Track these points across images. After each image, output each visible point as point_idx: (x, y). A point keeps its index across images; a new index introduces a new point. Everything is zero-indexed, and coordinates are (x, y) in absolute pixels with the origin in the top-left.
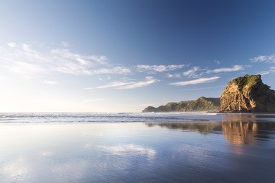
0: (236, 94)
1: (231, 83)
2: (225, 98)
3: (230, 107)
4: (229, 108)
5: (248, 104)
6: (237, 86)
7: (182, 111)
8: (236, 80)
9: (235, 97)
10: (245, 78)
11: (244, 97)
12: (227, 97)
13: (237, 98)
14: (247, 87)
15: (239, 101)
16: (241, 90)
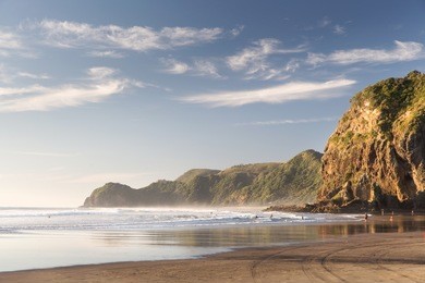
0: (369, 141)
1: (359, 100)
2: (335, 156)
3: (349, 191)
4: (342, 194)
5: (406, 181)
6: (377, 113)
7: (234, 202)
8: (377, 89)
9: (367, 152)
10: (407, 82)
11: (394, 152)
12: (343, 153)
13: (372, 156)
14: (408, 116)
15: (378, 166)
16: (386, 127)
